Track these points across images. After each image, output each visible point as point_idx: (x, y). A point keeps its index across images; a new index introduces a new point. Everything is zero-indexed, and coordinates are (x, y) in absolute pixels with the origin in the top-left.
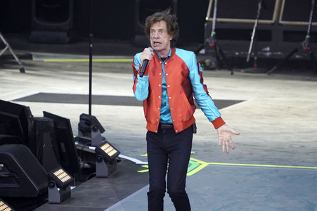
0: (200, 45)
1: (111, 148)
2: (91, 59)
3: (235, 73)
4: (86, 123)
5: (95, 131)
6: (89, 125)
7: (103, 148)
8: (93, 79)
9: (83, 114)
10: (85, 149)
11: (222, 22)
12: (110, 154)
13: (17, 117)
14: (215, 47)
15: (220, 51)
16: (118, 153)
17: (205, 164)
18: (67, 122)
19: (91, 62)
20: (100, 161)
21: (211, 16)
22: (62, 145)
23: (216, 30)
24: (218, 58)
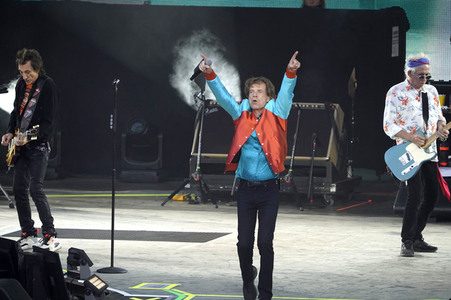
0: (185, 180)
1: (99, 281)
2: (113, 194)
3: (220, 207)
4: (75, 258)
5: (84, 264)
6: (78, 259)
7: (91, 281)
8: (115, 218)
9: (72, 248)
10: (74, 283)
11: (206, 157)
12: (99, 287)
13: (7, 251)
14: (199, 181)
15: (205, 185)
16: (107, 286)
17: (191, 296)
18: (55, 255)
19: (113, 198)
20: (89, 294)
21: (196, 151)
22: (52, 278)
23: (200, 165)
24: (203, 192)
